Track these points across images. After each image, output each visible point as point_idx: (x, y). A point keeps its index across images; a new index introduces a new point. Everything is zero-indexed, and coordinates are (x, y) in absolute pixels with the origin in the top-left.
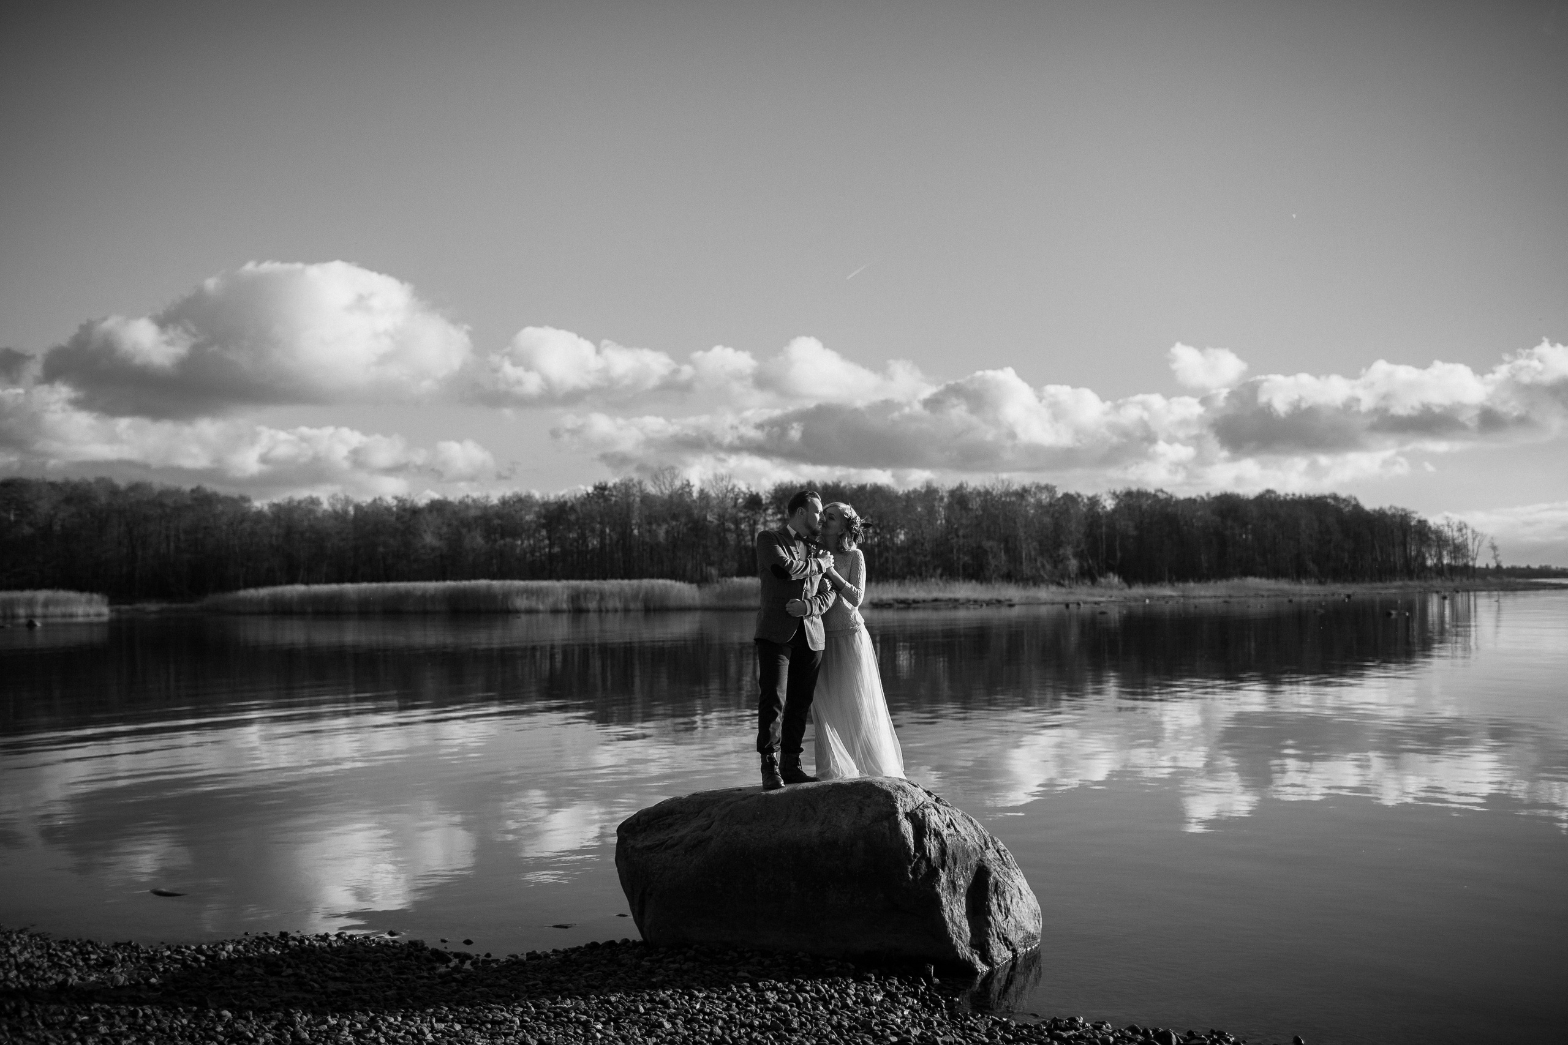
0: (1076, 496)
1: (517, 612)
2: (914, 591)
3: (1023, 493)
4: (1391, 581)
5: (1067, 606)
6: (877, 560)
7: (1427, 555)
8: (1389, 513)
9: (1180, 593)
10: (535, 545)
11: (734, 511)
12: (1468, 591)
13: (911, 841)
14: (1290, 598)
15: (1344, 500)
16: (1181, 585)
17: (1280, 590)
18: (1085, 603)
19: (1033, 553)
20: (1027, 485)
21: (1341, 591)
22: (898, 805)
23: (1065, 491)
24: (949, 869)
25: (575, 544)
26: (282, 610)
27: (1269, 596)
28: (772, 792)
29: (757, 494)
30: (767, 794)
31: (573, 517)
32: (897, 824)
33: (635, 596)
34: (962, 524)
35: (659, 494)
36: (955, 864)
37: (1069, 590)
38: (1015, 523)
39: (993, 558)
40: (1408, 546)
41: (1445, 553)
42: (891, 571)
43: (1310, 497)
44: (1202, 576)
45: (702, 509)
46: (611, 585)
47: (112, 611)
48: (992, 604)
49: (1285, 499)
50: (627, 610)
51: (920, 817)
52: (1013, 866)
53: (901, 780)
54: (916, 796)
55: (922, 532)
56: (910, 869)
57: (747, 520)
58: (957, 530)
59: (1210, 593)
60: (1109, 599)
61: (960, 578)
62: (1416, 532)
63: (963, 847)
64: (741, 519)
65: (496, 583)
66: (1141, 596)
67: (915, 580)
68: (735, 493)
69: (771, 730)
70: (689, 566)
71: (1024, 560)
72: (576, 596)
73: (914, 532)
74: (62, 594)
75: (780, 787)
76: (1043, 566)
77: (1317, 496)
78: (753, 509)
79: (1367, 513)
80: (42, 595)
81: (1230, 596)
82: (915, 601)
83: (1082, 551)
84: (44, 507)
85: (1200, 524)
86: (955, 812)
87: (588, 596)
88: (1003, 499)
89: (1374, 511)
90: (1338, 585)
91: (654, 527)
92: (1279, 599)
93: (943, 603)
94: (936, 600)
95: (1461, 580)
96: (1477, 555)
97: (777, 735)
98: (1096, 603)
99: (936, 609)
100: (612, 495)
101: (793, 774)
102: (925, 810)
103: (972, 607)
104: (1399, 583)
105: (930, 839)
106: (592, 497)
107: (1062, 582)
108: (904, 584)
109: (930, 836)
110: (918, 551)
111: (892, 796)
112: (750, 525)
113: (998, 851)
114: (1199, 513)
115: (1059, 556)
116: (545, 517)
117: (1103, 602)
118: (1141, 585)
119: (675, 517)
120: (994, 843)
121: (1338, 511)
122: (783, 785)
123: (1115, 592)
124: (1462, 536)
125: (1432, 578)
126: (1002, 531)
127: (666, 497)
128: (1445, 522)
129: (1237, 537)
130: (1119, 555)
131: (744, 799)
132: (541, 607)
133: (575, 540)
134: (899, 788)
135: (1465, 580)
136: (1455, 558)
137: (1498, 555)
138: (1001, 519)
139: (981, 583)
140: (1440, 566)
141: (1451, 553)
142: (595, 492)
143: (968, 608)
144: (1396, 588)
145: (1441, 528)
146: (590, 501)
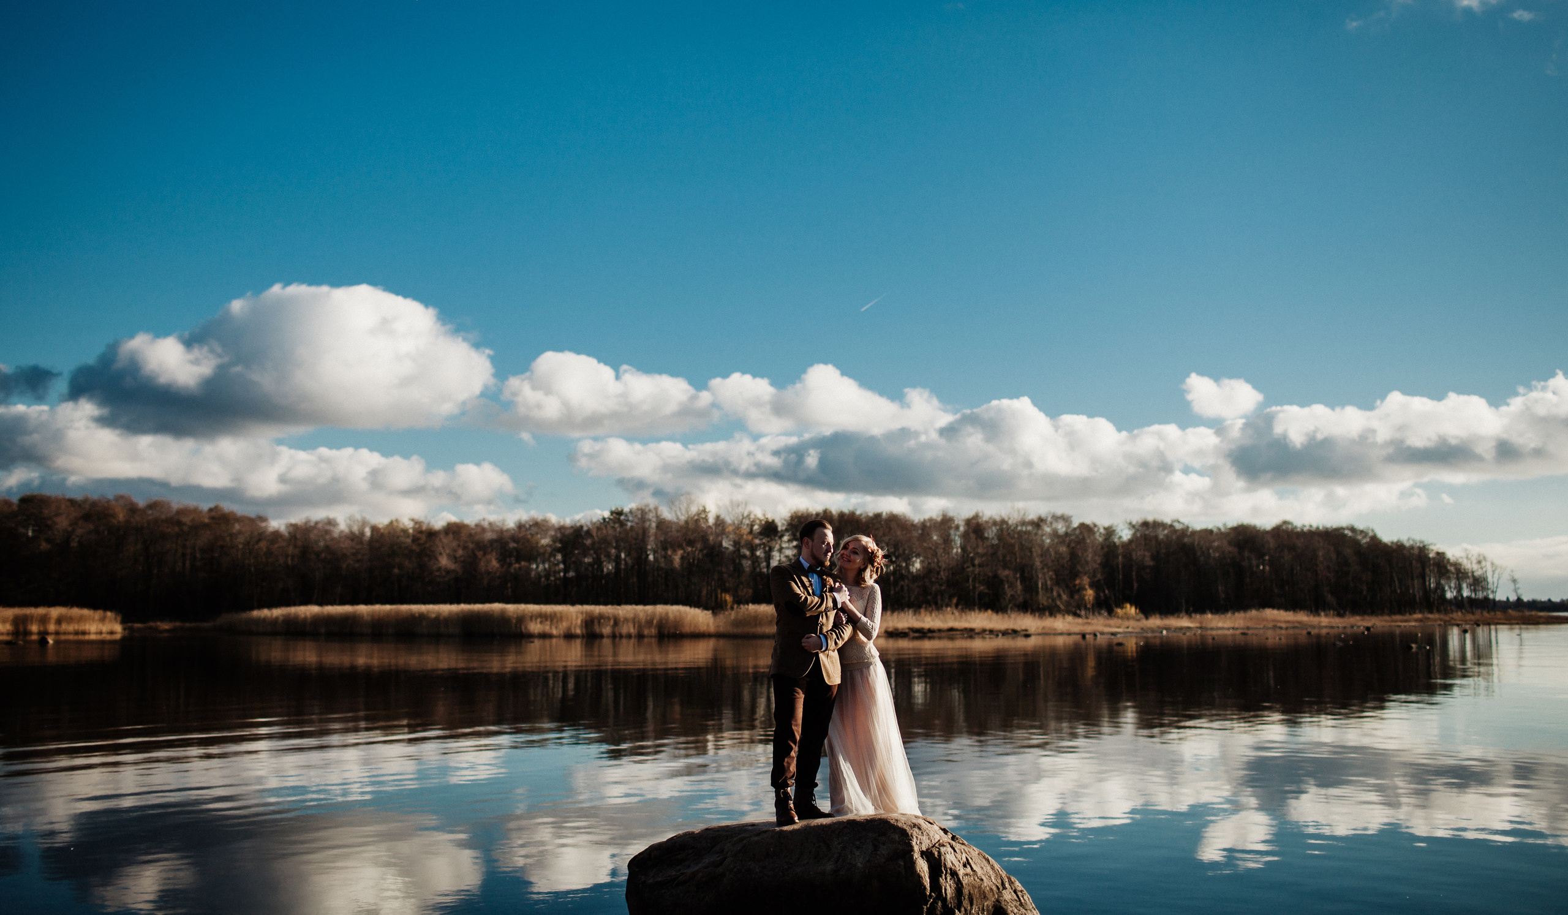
0: (1092, 526)
1: (530, 636)
2: (929, 621)
3: (1038, 523)
4: (1410, 614)
5: (1084, 636)
6: (892, 588)
7: (1447, 588)
8: (1407, 544)
9: (1198, 625)
10: (550, 567)
11: (750, 537)
12: (1489, 624)
13: (927, 881)
14: (1309, 630)
15: (1362, 532)
16: (1198, 616)
17: (1299, 622)
18: (1102, 633)
19: (1049, 583)
20: (1043, 516)
21: (1360, 623)
22: (914, 843)
23: (1081, 521)
24: (966, 910)
25: (590, 569)
26: (295, 630)
27: (1287, 628)
28: (786, 828)
29: (773, 521)
30: (781, 830)
31: (588, 542)
32: (913, 863)
33: (649, 622)
34: (978, 553)
35: (675, 520)
36: (972, 905)
37: (1085, 621)
38: (1031, 552)
39: (1009, 587)
40: (1427, 579)
41: (1464, 586)
42: (907, 599)
43: (1327, 529)
44: (1219, 608)
45: (717, 535)
46: (625, 611)
47: (124, 629)
48: (1008, 634)
49: (1302, 530)
50: (640, 636)
51: (936, 856)
52: (1031, 907)
53: (916, 817)
54: (931, 834)
55: (938, 562)
56: (925, 910)
57: (762, 546)
58: (973, 559)
59: (1228, 624)
60: (1126, 630)
61: (976, 608)
62: (1434, 564)
63: (980, 887)
64: (757, 545)
65: (511, 608)
66: (1159, 627)
67: (931, 609)
68: (751, 520)
69: (785, 764)
70: (704, 592)
71: (1040, 590)
72: (590, 622)
73: (930, 561)
74: (76, 611)
75: (794, 822)
76: (1059, 596)
77: (1334, 527)
78: (768, 536)
79: (1385, 545)
80: (55, 612)
81: (1248, 628)
82: (930, 631)
83: (1099, 581)
84: (63, 523)
85: (1217, 555)
86: (971, 850)
87: (602, 621)
88: (1019, 528)
89: (1392, 543)
90: (1358, 618)
91: (669, 552)
92: (1297, 631)
93: (958, 633)
94: (951, 629)
95: (1482, 613)
96: (1497, 587)
97: (791, 769)
98: (1113, 634)
99: (951, 638)
100: (628, 520)
101: (809, 810)
102: (941, 848)
103: (988, 636)
104: (1418, 616)
105: (946, 879)
106: (608, 522)
107: (1078, 612)
108: (920, 613)
109: (946, 875)
110: (933, 579)
111: (908, 834)
112: (765, 552)
113: (1015, 892)
114: (1216, 544)
115: (1075, 585)
116: (561, 541)
117: (1119, 633)
118: (1158, 616)
119: (691, 543)
120: (1011, 883)
121: (1355, 543)
122: (797, 821)
123: (1132, 623)
124: (1482, 568)
125: (1452, 612)
126: (1018, 560)
127: (682, 523)
128: (1463, 554)
129: (1255, 569)
130: (1135, 585)
131: (758, 834)
132: (555, 632)
133: (589, 564)
134: (915, 825)
135: (1485, 614)
136: (1475, 591)
137: (1518, 588)
138: (1017, 549)
139: (997, 612)
140: (1460, 598)
141: (1471, 585)
142: (612, 517)
143: (984, 638)
144: (1416, 620)
145: (1460, 560)
146: (606, 527)
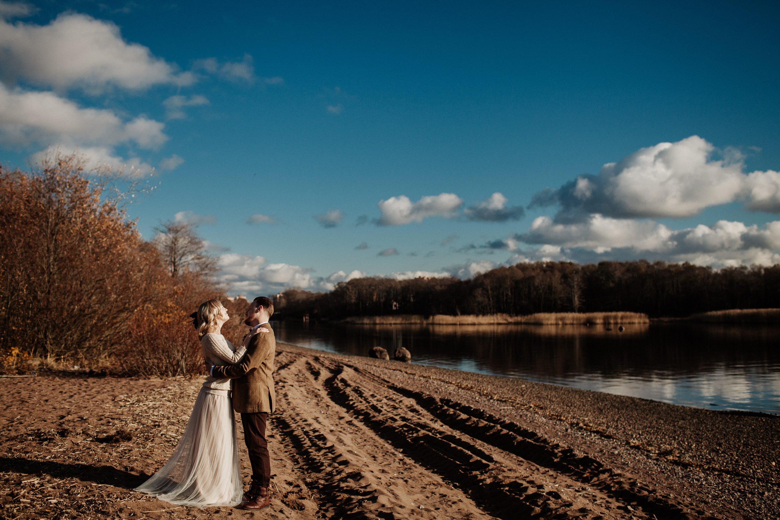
26: (729, 321)
47: (650, 321)
74: (628, 314)
80: (620, 314)
84: (618, 274)
